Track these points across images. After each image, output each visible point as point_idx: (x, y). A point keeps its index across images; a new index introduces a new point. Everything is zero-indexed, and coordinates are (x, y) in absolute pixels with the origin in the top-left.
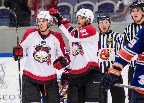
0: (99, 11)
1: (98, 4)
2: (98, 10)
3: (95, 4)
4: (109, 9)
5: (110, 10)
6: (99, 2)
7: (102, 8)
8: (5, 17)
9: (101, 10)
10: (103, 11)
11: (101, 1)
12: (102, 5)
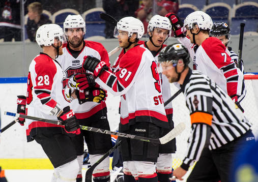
0: (238, 17)
1: (236, 7)
2: (236, 15)
3: (232, 7)
4: (252, 14)
5: (254, 16)
6: (237, 4)
7: (242, 13)
8: (99, 23)
9: (241, 16)
10: (243, 17)
11: (240, 3)
12: (242, 8)
